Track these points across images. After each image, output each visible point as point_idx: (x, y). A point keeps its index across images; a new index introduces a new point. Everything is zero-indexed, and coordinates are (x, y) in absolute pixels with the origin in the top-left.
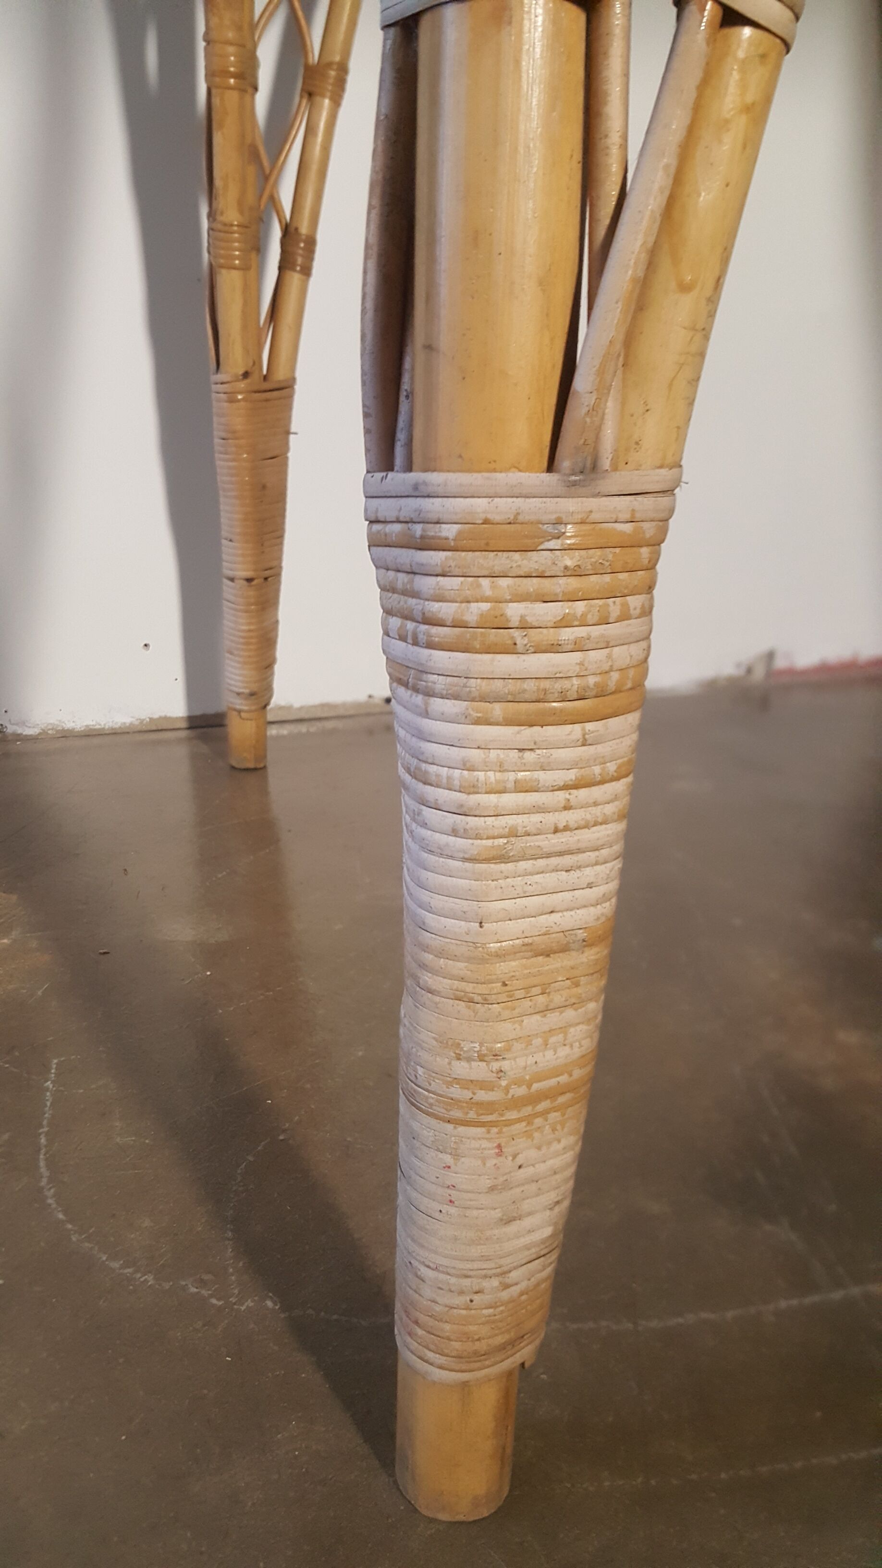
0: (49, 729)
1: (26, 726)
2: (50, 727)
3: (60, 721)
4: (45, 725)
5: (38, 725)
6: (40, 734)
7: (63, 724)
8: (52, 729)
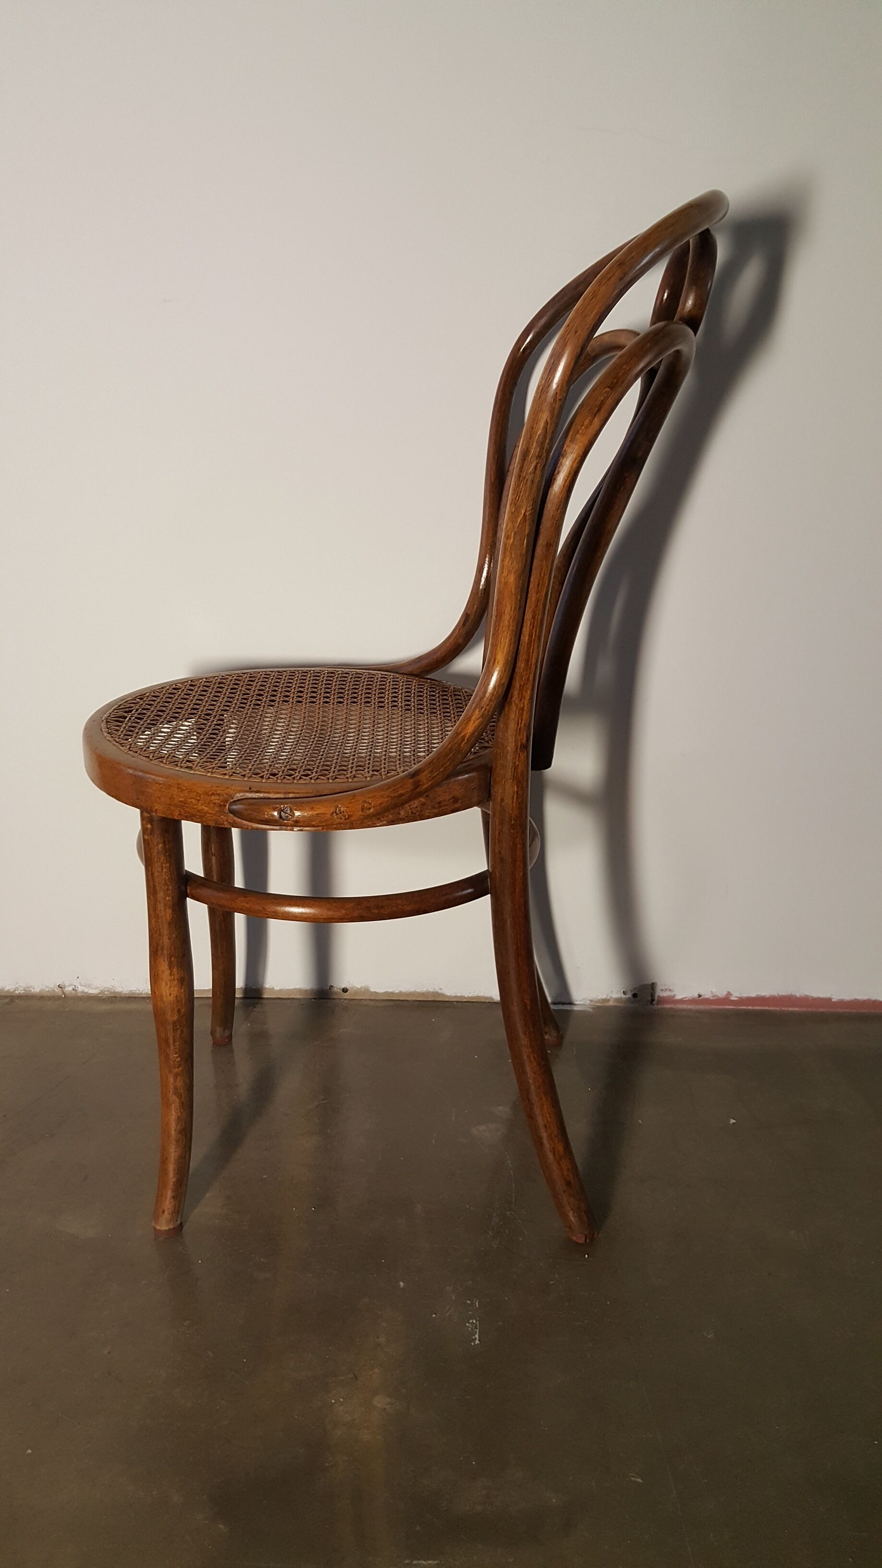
0: (105, 991)
1: (91, 988)
2: (107, 990)
3: (113, 986)
4: (103, 988)
5: (98, 987)
6: (99, 993)
7: (115, 989)
8: (107, 991)
